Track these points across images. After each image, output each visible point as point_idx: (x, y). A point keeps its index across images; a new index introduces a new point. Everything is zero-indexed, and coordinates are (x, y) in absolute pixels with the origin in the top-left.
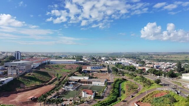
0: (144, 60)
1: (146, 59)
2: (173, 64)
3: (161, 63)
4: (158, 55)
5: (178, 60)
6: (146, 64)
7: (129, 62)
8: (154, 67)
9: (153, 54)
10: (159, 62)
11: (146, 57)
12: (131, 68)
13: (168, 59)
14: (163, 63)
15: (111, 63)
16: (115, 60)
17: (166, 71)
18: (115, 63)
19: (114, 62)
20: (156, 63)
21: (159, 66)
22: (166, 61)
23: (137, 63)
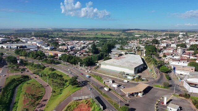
0: (57, 38)
1: (60, 37)
2: (86, 42)
3: (75, 42)
4: (72, 32)
5: (91, 37)
6: (59, 46)
7: (37, 44)
8: (68, 49)
9: (67, 30)
10: (74, 40)
11: (60, 34)
12: (38, 55)
13: (82, 36)
14: (78, 41)
15: (10, 48)
16: (18, 41)
17: (81, 54)
18: (16, 47)
19: (14, 46)
20: (70, 42)
21: (74, 47)
22: (79, 39)
23: (48, 45)
